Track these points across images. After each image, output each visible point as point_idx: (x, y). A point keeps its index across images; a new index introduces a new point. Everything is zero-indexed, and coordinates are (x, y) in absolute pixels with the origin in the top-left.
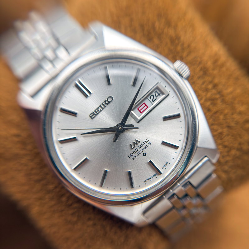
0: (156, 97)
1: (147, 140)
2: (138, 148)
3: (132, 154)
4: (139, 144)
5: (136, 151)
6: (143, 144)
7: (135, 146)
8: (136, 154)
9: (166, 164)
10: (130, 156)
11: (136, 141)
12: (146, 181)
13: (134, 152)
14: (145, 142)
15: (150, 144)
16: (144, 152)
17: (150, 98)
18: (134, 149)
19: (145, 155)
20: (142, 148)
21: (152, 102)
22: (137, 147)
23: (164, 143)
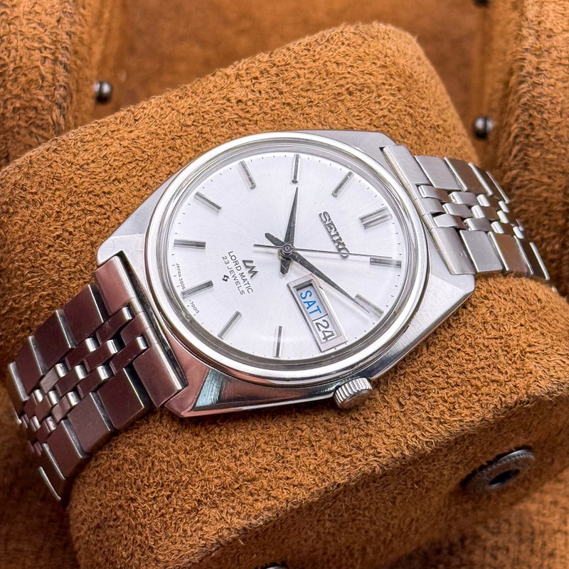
0: (323, 332)
1: (250, 290)
2: (240, 272)
3: (233, 258)
4: (248, 276)
5: (237, 266)
6: (246, 282)
7: (247, 267)
8: (232, 265)
9: (195, 309)
10: (231, 254)
11: (256, 272)
12: (178, 267)
13: (236, 263)
14: (248, 285)
15: (242, 292)
16: (231, 279)
17: (324, 321)
18: (241, 264)
19: (225, 278)
20: (239, 278)
21: (317, 321)
22: (246, 271)
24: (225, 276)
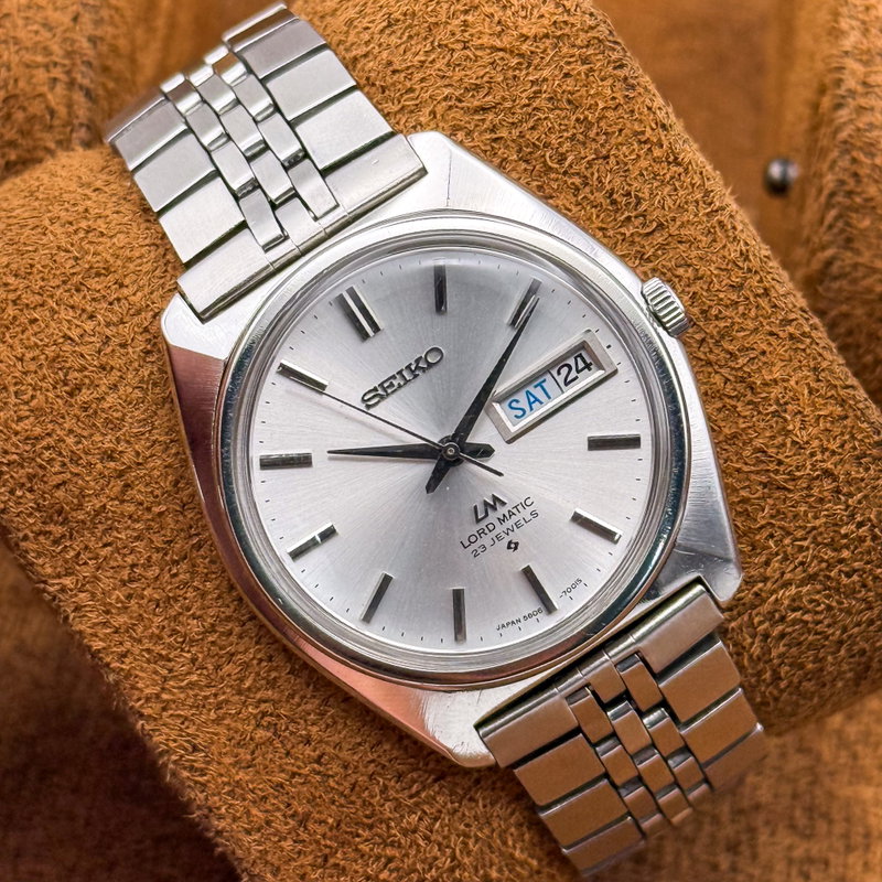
0: (578, 371)
1: (528, 502)
2: (497, 523)
3: (473, 539)
4: (502, 511)
5: (486, 531)
6: (515, 511)
7: (487, 515)
8: (486, 540)
9: (574, 586)
10: (467, 543)
11: (495, 499)
12: (503, 626)
13: (481, 533)
14: (520, 507)
15: (534, 514)
16: (513, 537)
17: (559, 373)
18: (483, 525)
19: (512, 546)
20: (509, 523)
21: (562, 385)
22: (493, 517)
23: (578, 519)
24: (509, 547)
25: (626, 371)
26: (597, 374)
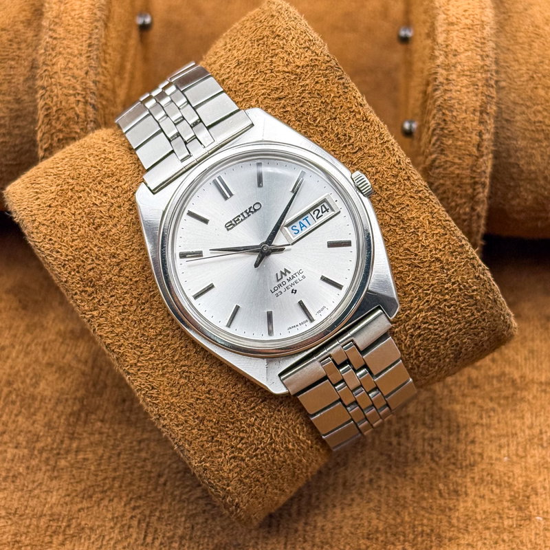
0: (323, 212)
1: (301, 272)
2: (287, 281)
3: (276, 289)
4: (289, 276)
5: (282, 285)
6: (295, 276)
7: (282, 278)
8: (282, 289)
9: (322, 309)
10: (273, 291)
11: (286, 270)
12: (290, 328)
13: (280, 286)
14: (297, 274)
15: (304, 277)
16: (294, 287)
17: (314, 213)
18: (280, 282)
19: (294, 292)
20: (292, 281)
21: (315, 219)
22: (285, 278)
23: (324, 279)
24: (292, 292)
25: (345, 212)
26: (331, 213)
